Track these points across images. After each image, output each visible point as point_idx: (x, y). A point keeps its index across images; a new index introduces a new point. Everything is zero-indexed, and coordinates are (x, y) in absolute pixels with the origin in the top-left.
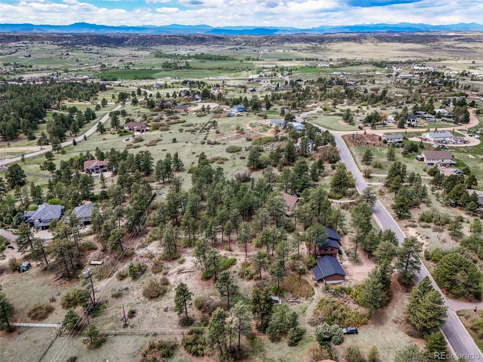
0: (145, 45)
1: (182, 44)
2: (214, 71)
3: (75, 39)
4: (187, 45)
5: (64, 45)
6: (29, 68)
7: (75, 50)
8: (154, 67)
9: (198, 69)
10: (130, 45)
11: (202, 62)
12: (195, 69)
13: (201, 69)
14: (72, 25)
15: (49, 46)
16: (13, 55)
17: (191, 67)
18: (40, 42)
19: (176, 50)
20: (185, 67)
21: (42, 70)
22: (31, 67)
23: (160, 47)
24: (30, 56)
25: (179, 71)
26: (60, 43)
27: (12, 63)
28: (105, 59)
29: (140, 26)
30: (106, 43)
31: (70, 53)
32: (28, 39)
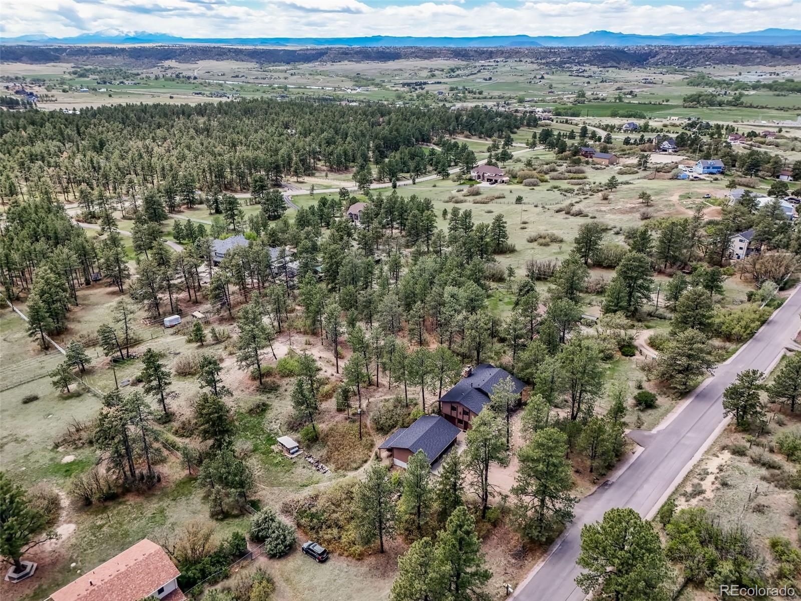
0: (685, 64)
1: (759, 64)
2: (790, 112)
3: (569, 55)
4: (770, 66)
5: (547, 64)
6: (477, 95)
7: (559, 72)
8: (667, 101)
9: (756, 107)
10: (657, 65)
11: (778, 95)
12: (751, 106)
13: (762, 107)
14: (585, 35)
15: (526, 66)
16: (471, 77)
17: (742, 103)
18: (518, 60)
19: (740, 74)
20: (731, 102)
21: (491, 98)
22: (481, 93)
23: (712, 68)
24: (490, 79)
25: (710, 110)
26: (543, 61)
27: (460, 88)
28: (594, 85)
29: (701, 33)
30: (614, 61)
31: (546, 76)
32: (504, 55)
